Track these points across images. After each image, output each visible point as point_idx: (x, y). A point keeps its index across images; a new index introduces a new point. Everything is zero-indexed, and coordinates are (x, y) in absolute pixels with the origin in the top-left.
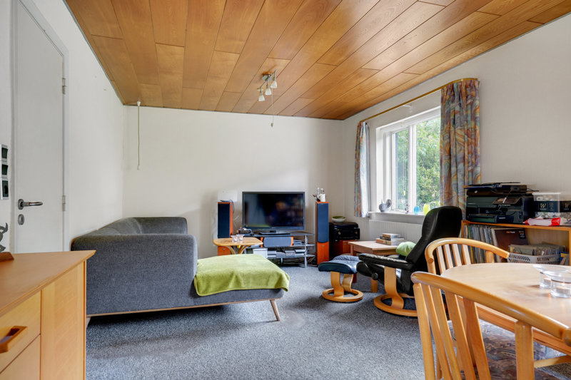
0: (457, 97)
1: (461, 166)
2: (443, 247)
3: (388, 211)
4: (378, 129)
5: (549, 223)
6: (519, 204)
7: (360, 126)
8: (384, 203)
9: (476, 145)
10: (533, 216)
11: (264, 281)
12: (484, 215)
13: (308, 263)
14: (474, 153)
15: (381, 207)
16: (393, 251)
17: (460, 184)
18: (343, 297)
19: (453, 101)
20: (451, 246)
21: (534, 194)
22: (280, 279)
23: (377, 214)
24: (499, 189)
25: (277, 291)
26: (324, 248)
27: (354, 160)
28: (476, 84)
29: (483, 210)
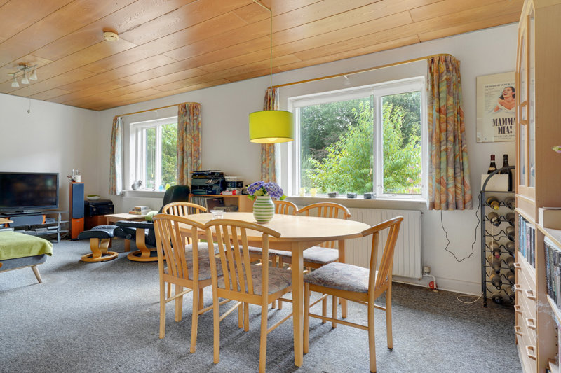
0: (187, 113)
1: (189, 159)
2: (173, 207)
3: (139, 189)
4: (131, 124)
5: (231, 193)
6: (218, 183)
7: (115, 120)
8: (136, 183)
9: (199, 146)
10: (225, 190)
11: (27, 250)
12: (201, 190)
13: (62, 239)
14: (197, 151)
15: (133, 186)
16: (143, 219)
17: (189, 170)
18: (100, 258)
19: (185, 116)
20: (177, 207)
21: (226, 177)
22: (44, 246)
23: (130, 192)
24: (209, 174)
25: (40, 257)
26: (78, 223)
27: (110, 147)
28: (199, 107)
29: (201, 187)
